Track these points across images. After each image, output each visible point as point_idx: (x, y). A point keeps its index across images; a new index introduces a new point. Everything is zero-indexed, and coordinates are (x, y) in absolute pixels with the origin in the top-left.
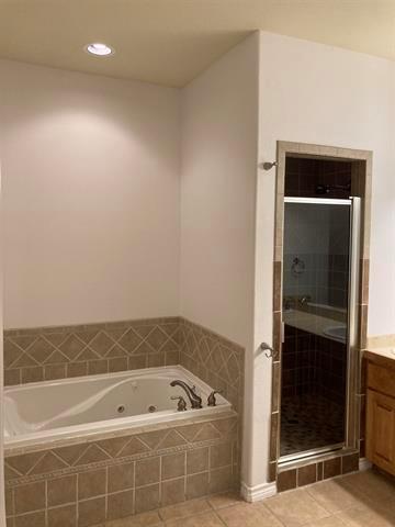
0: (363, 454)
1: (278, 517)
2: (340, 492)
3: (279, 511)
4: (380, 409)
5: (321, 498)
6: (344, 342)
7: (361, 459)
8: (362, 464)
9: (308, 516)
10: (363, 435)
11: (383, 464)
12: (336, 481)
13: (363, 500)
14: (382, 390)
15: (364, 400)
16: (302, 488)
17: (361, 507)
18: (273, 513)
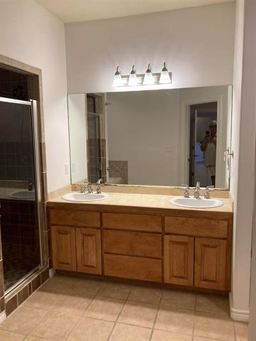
0: (51, 267)
1: (15, 332)
2: (45, 295)
3: (14, 328)
4: (61, 235)
5: (37, 305)
6: (34, 199)
7: (50, 270)
8: (51, 273)
9: (35, 320)
10: (50, 255)
11: (65, 268)
12: (40, 290)
13: (61, 293)
14: (62, 223)
15: (49, 233)
16: (21, 305)
17: (62, 297)
18: (11, 331)
